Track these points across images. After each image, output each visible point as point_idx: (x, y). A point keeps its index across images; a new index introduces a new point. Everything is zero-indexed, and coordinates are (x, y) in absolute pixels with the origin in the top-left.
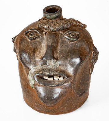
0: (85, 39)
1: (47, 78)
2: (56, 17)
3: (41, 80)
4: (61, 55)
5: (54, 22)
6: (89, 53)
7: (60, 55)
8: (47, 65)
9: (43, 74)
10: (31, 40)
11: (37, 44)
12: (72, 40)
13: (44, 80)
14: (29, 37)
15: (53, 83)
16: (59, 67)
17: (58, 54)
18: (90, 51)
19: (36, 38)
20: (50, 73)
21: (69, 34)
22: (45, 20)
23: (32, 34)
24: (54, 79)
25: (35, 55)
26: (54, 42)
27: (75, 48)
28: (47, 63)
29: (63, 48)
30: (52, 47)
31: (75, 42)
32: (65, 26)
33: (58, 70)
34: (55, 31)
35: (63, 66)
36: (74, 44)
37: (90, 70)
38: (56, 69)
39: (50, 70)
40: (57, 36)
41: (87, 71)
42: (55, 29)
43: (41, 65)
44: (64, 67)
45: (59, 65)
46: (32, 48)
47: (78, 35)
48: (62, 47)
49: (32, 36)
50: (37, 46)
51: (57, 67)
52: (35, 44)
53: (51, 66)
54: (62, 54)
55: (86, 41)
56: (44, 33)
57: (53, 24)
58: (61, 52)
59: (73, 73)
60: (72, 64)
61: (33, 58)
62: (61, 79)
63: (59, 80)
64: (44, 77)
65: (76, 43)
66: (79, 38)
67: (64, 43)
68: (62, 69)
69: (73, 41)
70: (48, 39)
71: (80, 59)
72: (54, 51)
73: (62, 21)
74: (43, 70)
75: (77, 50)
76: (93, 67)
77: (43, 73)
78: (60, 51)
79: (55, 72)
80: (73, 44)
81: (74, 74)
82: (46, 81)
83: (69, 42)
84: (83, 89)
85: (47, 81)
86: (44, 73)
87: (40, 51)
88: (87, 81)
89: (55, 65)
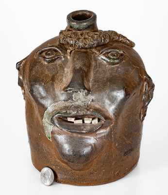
0: (132, 61)
1: (72, 120)
2: (88, 28)
3: (64, 123)
4: (95, 85)
5: (85, 35)
6: (139, 84)
7: (93, 85)
8: (73, 100)
9: (67, 114)
10: (49, 62)
11: (57, 68)
12: (112, 61)
13: (69, 123)
14: (44, 58)
15: (82, 127)
16: (92, 103)
17: (90, 84)
18: (140, 82)
19: (55, 60)
20: (78, 112)
21: (108, 53)
22: (71, 32)
23: (49, 54)
24: (83, 122)
25: (55, 84)
26: (85, 65)
27: (117, 75)
28: (74, 97)
29: (98, 75)
30: (81, 72)
31: (116, 65)
32: (101, 41)
33: (90, 108)
34: (86, 49)
35: (99, 101)
36: (116, 69)
37: (140, 113)
38: (88, 106)
39: (77, 107)
40: (88, 55)
41: (135, 115)
42: (86, 44)
43: (64, 101)
44: (100, 104)
45: (93, 101)
46: (50, 75)
47: (122, 55)
48: (96, 73)
49: (50, 57)
50: (57, 72)
51: (89, 103)
52: (54, 68)
53: (80, 102)
54: (97, 84)
55: (134, 65)
56: (69, 51)
57: (83, 38)
58: (95, 81)
59: (114, 114)
60: (112, 100)
61: (51, 89)
62: (96, 121)
63: (91, 123)
64: (69, 119)
65: (118, 67)
66: (122, 60)
67: (99, 68)
68: (97, 106)
69: (113, 64)
70: (75, 60)
71: (125, 91)
72: (85, 78)
73: (97, 33)
74: (67, 108)
75: (119, 78)
76: (145, 110)
77: (66, 112)
78: (93, 80)
79: (86, 111)
80: (113, 68)
81: (116, 116)
82: (71, 125)
83: (107, 66)
84: (130, 144)
85: (73, 125)
86: (68, 112)
87: (61, 80)
88: (136, 131)
89: (86, 100)
